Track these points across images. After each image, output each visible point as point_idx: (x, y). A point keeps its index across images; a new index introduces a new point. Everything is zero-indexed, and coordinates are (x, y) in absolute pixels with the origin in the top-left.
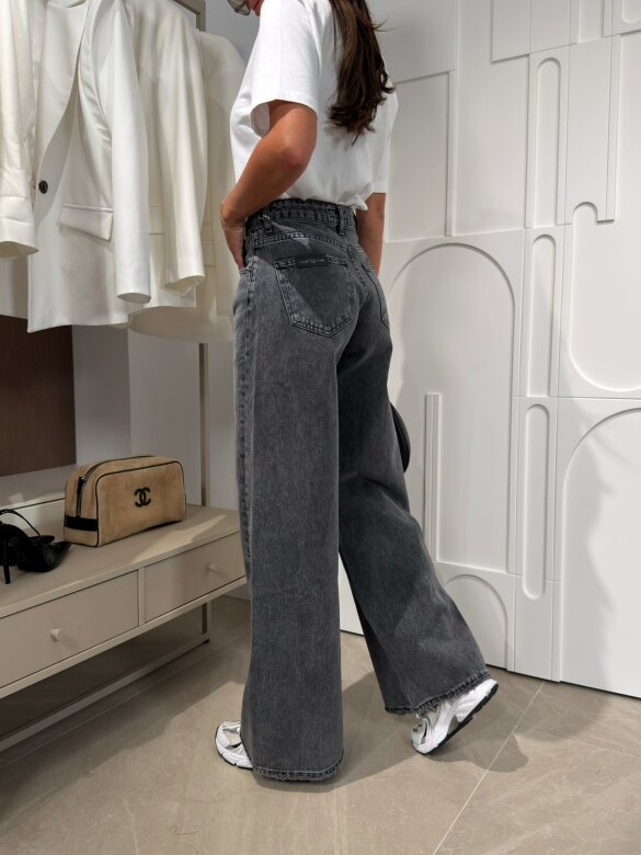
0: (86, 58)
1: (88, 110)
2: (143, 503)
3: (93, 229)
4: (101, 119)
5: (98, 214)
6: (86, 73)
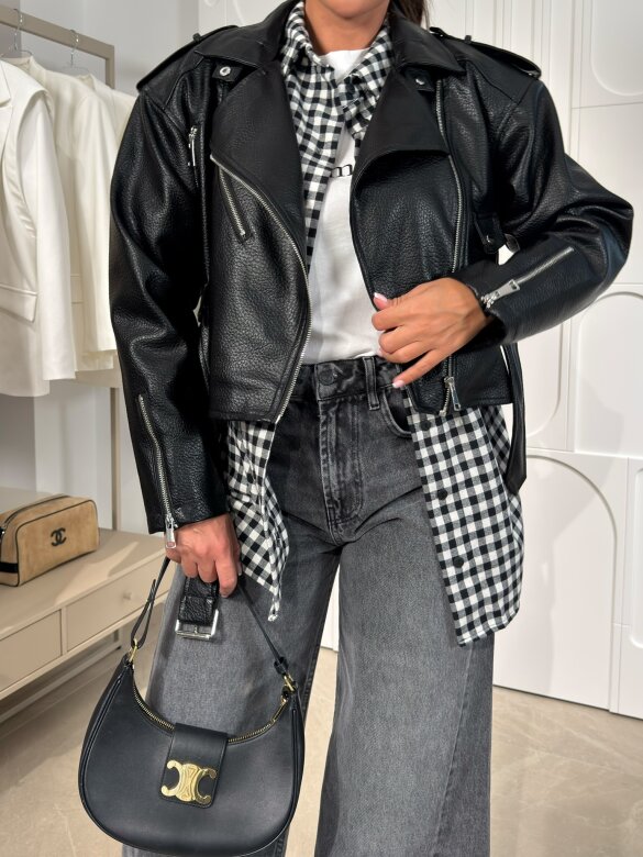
0: (10, 158)
2: (60, 542)
3: (17, 309)
4: (24, 212)
5: (21, 296)
6: (10, 171)
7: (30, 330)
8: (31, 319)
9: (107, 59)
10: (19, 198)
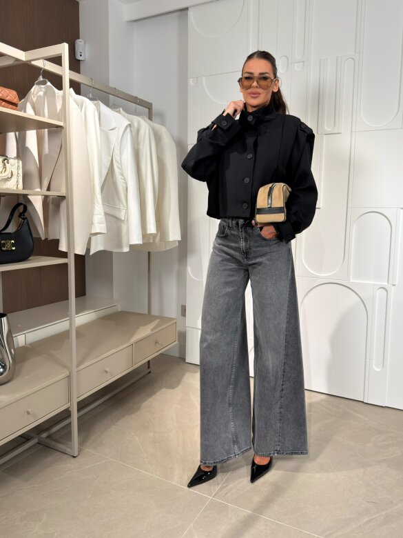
0: (117, 152)
1: (117, 171)
3: (117, 215)
4: (122, 174)
5: (119, 210)
6: (116, 157)
7: (123, 224)
8: (123, 219)
9: (149, 109)
10: (119, 168)
